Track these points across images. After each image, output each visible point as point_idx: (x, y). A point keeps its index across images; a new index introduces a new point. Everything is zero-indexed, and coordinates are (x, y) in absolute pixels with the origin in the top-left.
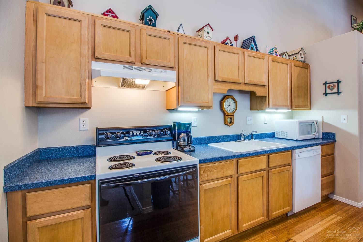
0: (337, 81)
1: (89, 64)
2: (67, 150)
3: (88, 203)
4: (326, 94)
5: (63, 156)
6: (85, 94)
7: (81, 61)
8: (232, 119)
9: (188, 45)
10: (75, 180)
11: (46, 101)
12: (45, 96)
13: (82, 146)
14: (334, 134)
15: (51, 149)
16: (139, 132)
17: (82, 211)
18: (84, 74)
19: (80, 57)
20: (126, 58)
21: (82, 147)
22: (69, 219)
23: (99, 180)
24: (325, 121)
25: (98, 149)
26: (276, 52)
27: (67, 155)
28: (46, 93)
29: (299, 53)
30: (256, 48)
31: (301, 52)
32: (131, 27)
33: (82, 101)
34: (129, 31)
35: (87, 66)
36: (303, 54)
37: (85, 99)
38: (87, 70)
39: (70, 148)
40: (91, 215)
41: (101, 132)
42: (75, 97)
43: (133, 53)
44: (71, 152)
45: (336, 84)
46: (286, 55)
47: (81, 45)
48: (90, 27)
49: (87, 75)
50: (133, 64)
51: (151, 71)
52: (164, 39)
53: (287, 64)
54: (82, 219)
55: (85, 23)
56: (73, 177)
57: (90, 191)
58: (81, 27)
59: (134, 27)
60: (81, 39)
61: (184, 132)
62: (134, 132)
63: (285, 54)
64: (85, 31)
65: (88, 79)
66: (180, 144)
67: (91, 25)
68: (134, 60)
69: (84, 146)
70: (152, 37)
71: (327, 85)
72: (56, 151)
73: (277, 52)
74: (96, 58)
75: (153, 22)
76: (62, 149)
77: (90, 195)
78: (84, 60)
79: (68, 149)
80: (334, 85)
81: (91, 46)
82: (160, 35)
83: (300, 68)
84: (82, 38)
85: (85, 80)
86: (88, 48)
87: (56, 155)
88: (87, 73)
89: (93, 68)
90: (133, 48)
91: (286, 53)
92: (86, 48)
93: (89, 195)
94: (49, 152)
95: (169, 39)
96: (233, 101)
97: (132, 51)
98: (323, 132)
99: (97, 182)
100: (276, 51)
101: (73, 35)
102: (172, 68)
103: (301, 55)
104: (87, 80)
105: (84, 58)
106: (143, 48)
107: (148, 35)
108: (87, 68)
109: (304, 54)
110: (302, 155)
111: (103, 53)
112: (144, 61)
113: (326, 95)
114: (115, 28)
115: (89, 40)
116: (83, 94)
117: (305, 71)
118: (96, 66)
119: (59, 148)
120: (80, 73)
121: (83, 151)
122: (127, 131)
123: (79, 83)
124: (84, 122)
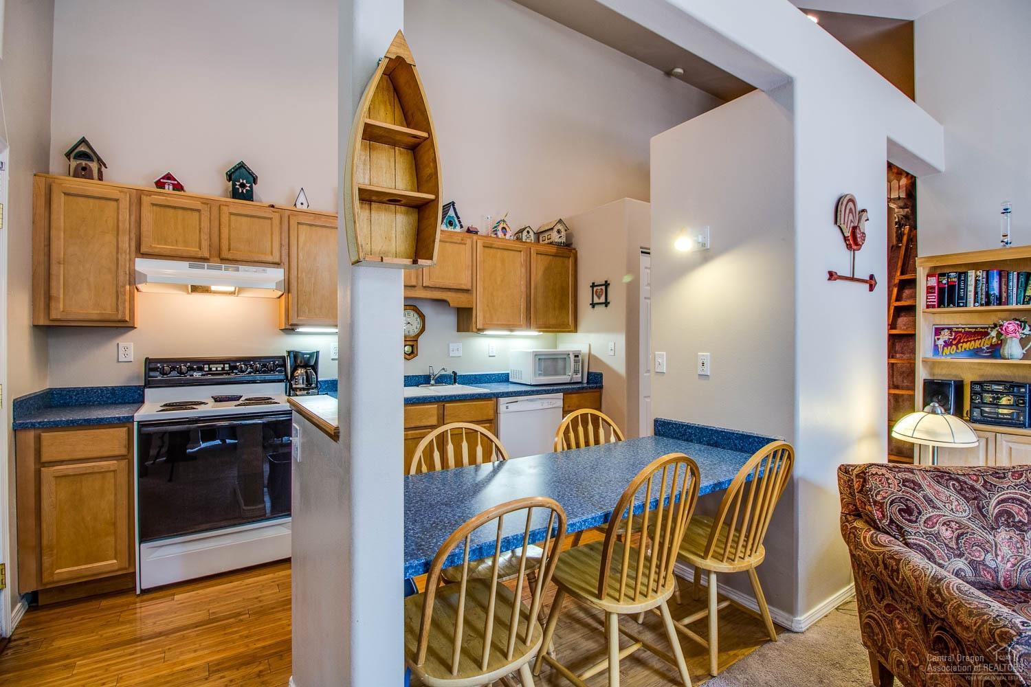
0: (604, 283)
1: (132, 262)
2: (95, 393)
3: (123, 451)
4: (593, 305)
5: (90, 401)
6: (124, 308)
7: (117, 259)
8: (415, 347)
9: (308, 227)
10: (106, 421)
11: (64, 317)
12: (63, 311)
13: (122, 387)
14: (601, 375)
15: (69, 390)
16: (222, 366)
17: (115, 462)
18: (123, 278)
19: (117, 253)
20: (193, 250)
21: (122, 389)
22: (96, 470)
23: (139, 422)
24: (593, 352)
25: (148, 392)
26: (504, 228)
27: (96, 401)
28: (64, 305)
29: (555, 230)
30: (460, 222)
31: (559, 227)
32: (203, 203)
33: (120, 317)
34: (199, 211)
35: (128, 266)
36: (563, 230)
37: (125, 314)
38: (128, 272)
39: (101, 390)
40: (127, 468)
41: (152, 366)
42: (109, 311)
43: (205, 244)
44: (102, 397)
45: (603, 288)
46: (528, 232)
47: (118, 234)
48: (134, 208)
49: (128, 278)
50: (206, 261)
51: (237, 270)
52: (261, 220)
53: (521, 251)
54: (114, 471)
55: (125, 204)
56: (102, 417)
57: (127, 437)
58: (118, 209)
59: (208, 204)
60: (118, 226)
61: (302, 367)
62: (211, 366)
63: (526, 230)
64: (125, 215)
65: (129, 284)
66: (294, 386)
67: (134, 204)
68: (206, 255)
69: (124, 386)
70: (239, 218)
71: (595, 289)
72: (78, 394)
73: (507, 228)
74: (143, 254)
75: (248, 188)
76: (87, 391)
77: (127, 442)
78: (124, 258)
79: (97, 391)
80: (601, 289)
81: (134, 236)
82: (254, 213)
83: (551, 257)
84: (120, 225)
85: (124, 286)
86: (130, 239)
87: (77, 400)
88: (128, 276)
89: (137, 268)
90: (205, 237)
91: (528, 229)
92: (127, 238)
93: (125, 442)
94: (66, 394)
95: (271, 219)
96: (416, 315)
97: (203, 241)
98: (590, 371)
99: (135, 424)
100: (505, 226)
101: (106, 221)
102: (277, 264)
103: (559, 232)
104: (128, 287)
105: (124, 255)
106: (223, 236)
107: (231, 214)
108: (127, 269)
109: (566, 230)
110: (513, 407)
111: (153, 245)
112: (225, 254)
113: (593, 307)
114: (175, 208)
115: (132, 226)
116: (121, 308)
117: (563, 263)
118: (142, 265)
119: (83, 389)
120: (117, 276)
121: (124, 396)
122: (198, 364)
123: (115, 291)
124: (126, 349)
